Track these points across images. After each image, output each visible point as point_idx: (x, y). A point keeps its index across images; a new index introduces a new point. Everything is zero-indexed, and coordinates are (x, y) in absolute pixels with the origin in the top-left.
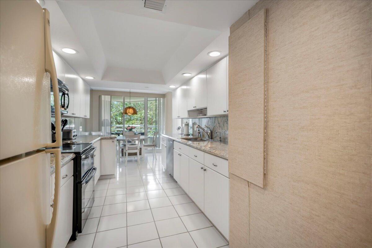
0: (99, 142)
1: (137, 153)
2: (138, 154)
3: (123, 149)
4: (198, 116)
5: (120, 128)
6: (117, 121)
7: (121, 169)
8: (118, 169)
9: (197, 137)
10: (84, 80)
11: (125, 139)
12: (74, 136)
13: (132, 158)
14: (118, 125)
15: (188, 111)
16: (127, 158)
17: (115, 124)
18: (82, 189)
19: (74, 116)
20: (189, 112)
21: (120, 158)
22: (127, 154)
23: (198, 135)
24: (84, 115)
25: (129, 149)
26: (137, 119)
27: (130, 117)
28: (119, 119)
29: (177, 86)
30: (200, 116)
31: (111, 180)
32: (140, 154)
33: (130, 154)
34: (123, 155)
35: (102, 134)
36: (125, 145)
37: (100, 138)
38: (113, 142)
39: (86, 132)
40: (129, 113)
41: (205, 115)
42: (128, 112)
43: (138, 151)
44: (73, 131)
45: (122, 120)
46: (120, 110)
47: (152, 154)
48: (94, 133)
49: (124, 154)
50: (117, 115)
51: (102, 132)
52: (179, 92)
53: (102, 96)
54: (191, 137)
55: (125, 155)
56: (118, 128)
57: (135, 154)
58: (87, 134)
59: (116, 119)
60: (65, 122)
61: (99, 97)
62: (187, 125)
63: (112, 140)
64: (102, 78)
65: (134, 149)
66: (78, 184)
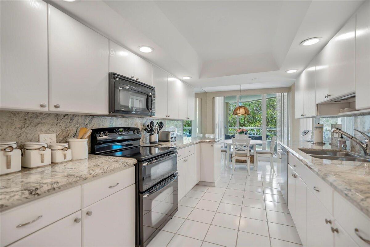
2: (248, 161)
9: (337, 148)
10: (182, 81)
12: (172, 138)
13: (242, 165)
15: (317, 105)
16: (235, 165)
19: (168, 118)
22: (234, 161)
23: (340, 146)
24: (186, 117)
25: (237, 155)
31: (210, 188)
32: (252, 162)
33: (238, 161)
37: (199, 141)
43: (247, 159)
53: (216, 97)
54: (327, 147)
57: (245, 161)
60: (161, 125)
61: (213, 98)
62: (319, 127)
63: (212, 144)
64: (200, 77)
65: (243, 155)
66: (139, 194)
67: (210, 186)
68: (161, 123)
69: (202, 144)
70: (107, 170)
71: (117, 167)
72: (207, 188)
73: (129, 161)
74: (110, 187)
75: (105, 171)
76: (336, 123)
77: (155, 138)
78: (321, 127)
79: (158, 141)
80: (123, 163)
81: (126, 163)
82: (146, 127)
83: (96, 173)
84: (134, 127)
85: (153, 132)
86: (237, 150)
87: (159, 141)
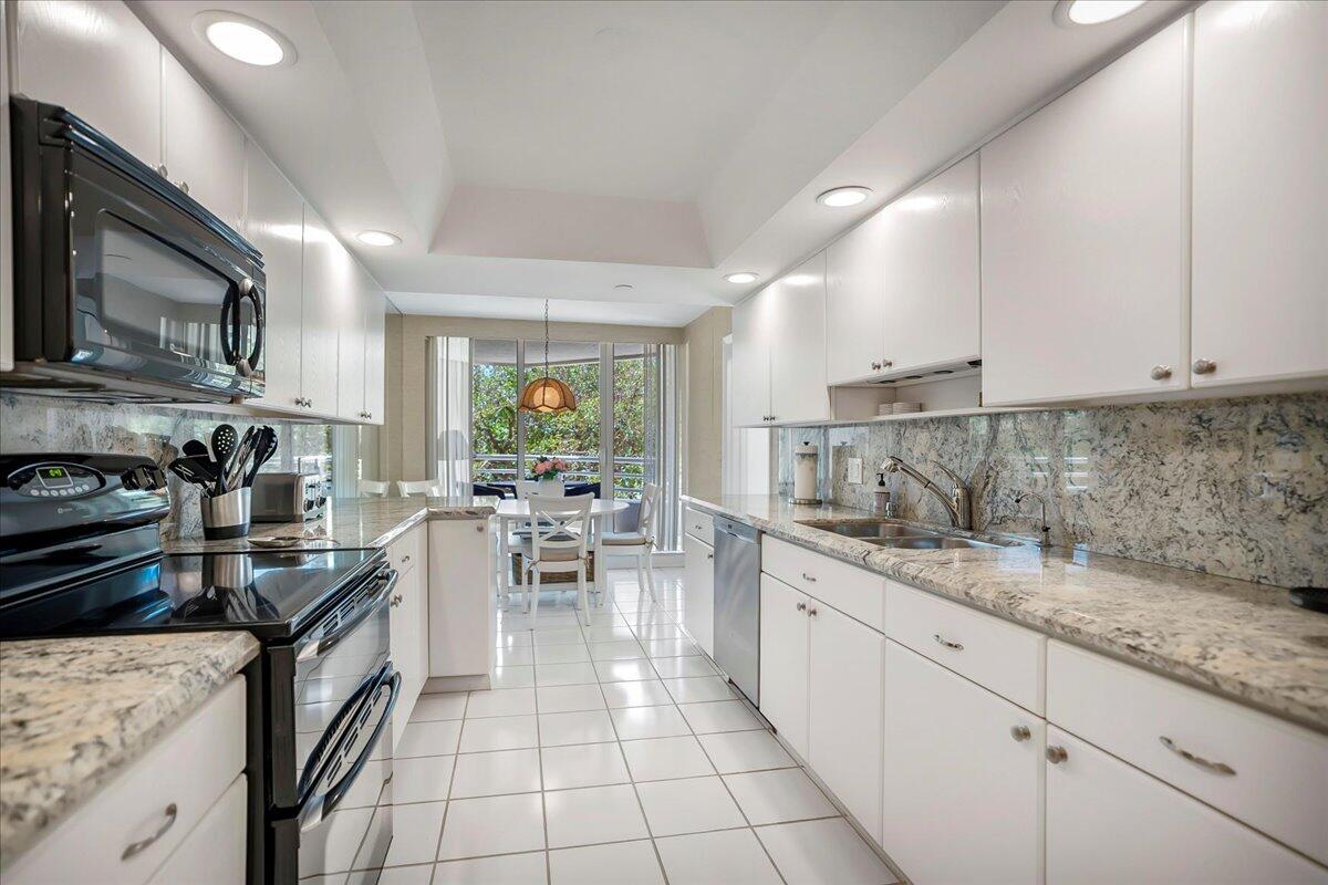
0: (420, 533)
1: (576, 572)
2: (582, 575)
3: (520, 555)
4: (877, 413)
5: (505, 464)
6: (492, 438)
7: (510, 639)
8: (499, 635)
9: (871, 514)
10: (355, 253)
11: (527, 512)
12: (310, 505)
13: (557, 592)
14: (496, 456)
15: (830, 388)
16: (538, 592)
17: (484, 449)
18: (299, 850)
19: (306, 410)
20: (838, 392)
21: (509, 590)
22: (536, 578)
23: (880, 509)
24: (361, 411)
25: (546, 555)
26: (564, 434)
27: (540, 426)
28: (502, 430)
29: (765, 275)
30: (891, 413)
31: (474, 699)
32: (591, 577)
33: (547, 578)
34: (518, 581)
35: (436, 492)
36: (527, 540)
37: (423, 512)
38: (480, 529)
39: (376, 483)
40: (544, 405)
41: (921, 408)
42: (537, 400)
43: (580, 567)
44: (308, 480)
45: (510, 437)
46: (504, 400)
47: (635, 574)
48: (407, 488)
49: (525, 578)
50: (491, 417)
51: (438, 483)
52: (770, 306)
53: (439, 339)
55: (530, 582)
56: (494, 464)
57: (571, 577)
58: (381, 488)
59: (489, 432)
60: (263, 443)
61: (427, 342)
62: (810, 455)
63: (476, 523)
64: (435, 244)
65: (566, 556)
66: (274, 824)
67: (469, 692)
68: (268, 434)
69: (435, 524)
70: (123, 743)
71: (178, 702)
72: (463, 700)
73: (224, 649)
74: (130, 853)
75: (115, 750)
76: (844, 443)
77: (238, 506)
78: (813, 454)
79: (248, 521)
80: (199, 673)
81: (215, 665)
82: (176, 451)
83: (57, 794)
84: (115, 452)
85: (226, 478)
86: (546, 536)
87: (255, 521)
